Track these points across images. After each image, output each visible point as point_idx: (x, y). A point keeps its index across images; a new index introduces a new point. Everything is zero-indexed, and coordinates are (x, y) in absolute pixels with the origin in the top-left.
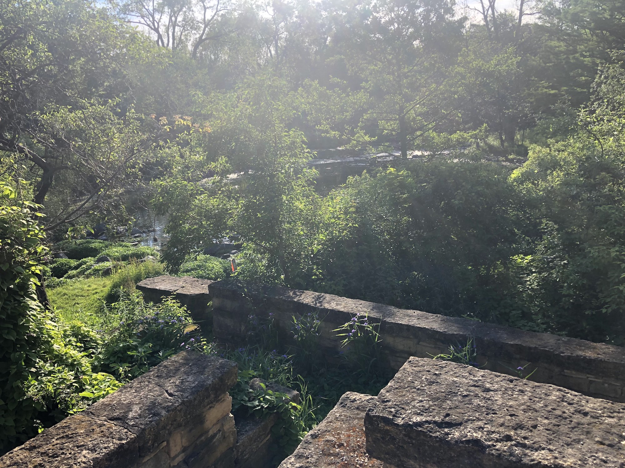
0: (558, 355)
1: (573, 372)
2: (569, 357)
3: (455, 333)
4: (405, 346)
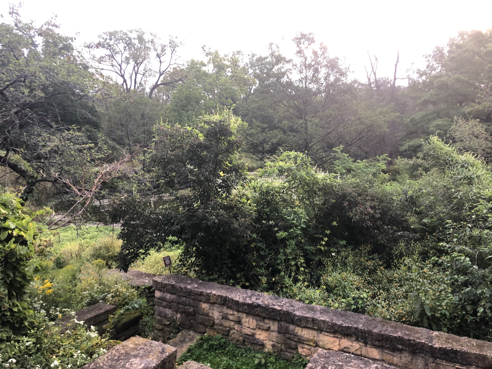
0: (432, 346)
1: (444, 361)
2: (440, 348)
3: (350, 325)
4: (311, 335)
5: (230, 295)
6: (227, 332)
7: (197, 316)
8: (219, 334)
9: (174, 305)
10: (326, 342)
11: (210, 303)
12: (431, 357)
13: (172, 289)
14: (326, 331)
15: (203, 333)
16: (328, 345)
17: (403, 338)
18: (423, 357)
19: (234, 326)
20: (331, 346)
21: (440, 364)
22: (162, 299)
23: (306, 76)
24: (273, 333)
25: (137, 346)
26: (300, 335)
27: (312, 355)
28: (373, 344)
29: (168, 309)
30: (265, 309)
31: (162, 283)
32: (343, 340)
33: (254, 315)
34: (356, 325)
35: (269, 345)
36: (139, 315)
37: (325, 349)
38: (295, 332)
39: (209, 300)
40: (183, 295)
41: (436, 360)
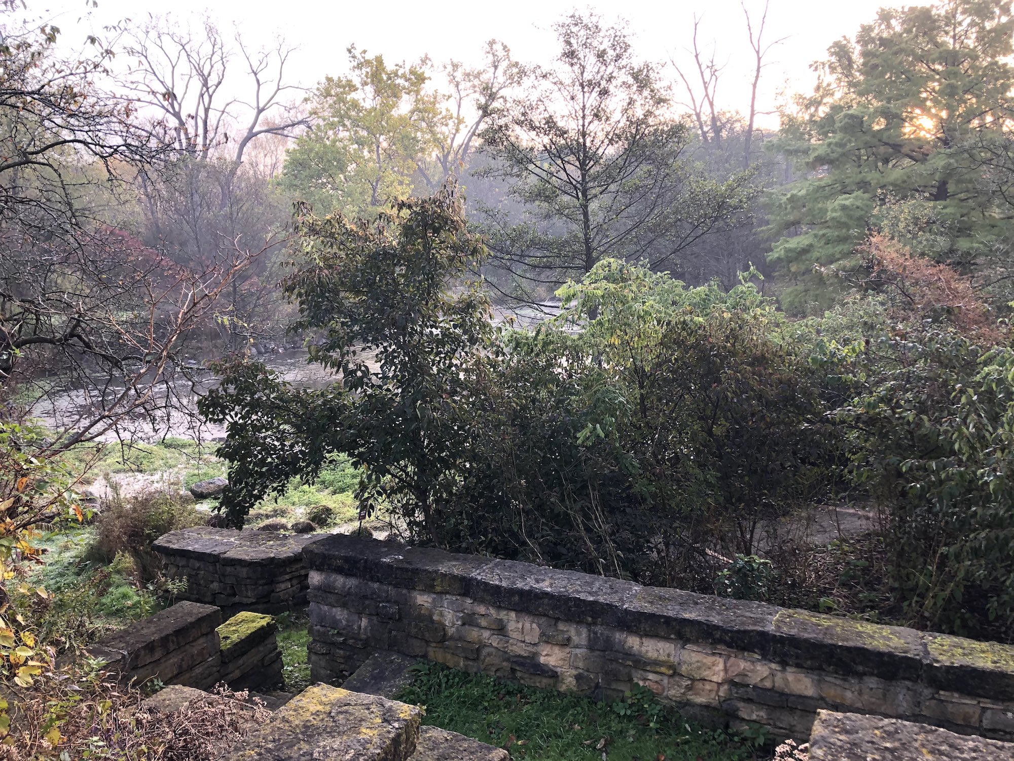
0: (930, 666)
1: (956, 695)
2: (950, 669)
4: (661, 651)
5: (479, 574)
6: (475, 652)
7: (406, 621)
8: (456, 659)
9: (353, 601)
10: (695, 666)
11: (435, 593)
12: (926, 688)
13: (346, 566)
14: (696, 642)
15: (422, 657)
16: (700, 672)
17: (867, 650)
18: (908, 689)
19: (489, 639)
20: (707, 673)
21: (947, 701)
22: (325, 590)
23: (584, 106)
24: (578, 651)
25: (328, 708)
26: (637, 653)
27: (665, 694)
28: (798, 666)
29: (339, 609)
30: (559, 601)
31: (324, 554)
32: (732, 659)
33: (534, 615)
34: (763, 627)
35: (570, 676)
36: (268, 624)
37: (693, 680)
38: (626, 647)
39: (433, 586)
40: (372, 579)
41: (938, 693)
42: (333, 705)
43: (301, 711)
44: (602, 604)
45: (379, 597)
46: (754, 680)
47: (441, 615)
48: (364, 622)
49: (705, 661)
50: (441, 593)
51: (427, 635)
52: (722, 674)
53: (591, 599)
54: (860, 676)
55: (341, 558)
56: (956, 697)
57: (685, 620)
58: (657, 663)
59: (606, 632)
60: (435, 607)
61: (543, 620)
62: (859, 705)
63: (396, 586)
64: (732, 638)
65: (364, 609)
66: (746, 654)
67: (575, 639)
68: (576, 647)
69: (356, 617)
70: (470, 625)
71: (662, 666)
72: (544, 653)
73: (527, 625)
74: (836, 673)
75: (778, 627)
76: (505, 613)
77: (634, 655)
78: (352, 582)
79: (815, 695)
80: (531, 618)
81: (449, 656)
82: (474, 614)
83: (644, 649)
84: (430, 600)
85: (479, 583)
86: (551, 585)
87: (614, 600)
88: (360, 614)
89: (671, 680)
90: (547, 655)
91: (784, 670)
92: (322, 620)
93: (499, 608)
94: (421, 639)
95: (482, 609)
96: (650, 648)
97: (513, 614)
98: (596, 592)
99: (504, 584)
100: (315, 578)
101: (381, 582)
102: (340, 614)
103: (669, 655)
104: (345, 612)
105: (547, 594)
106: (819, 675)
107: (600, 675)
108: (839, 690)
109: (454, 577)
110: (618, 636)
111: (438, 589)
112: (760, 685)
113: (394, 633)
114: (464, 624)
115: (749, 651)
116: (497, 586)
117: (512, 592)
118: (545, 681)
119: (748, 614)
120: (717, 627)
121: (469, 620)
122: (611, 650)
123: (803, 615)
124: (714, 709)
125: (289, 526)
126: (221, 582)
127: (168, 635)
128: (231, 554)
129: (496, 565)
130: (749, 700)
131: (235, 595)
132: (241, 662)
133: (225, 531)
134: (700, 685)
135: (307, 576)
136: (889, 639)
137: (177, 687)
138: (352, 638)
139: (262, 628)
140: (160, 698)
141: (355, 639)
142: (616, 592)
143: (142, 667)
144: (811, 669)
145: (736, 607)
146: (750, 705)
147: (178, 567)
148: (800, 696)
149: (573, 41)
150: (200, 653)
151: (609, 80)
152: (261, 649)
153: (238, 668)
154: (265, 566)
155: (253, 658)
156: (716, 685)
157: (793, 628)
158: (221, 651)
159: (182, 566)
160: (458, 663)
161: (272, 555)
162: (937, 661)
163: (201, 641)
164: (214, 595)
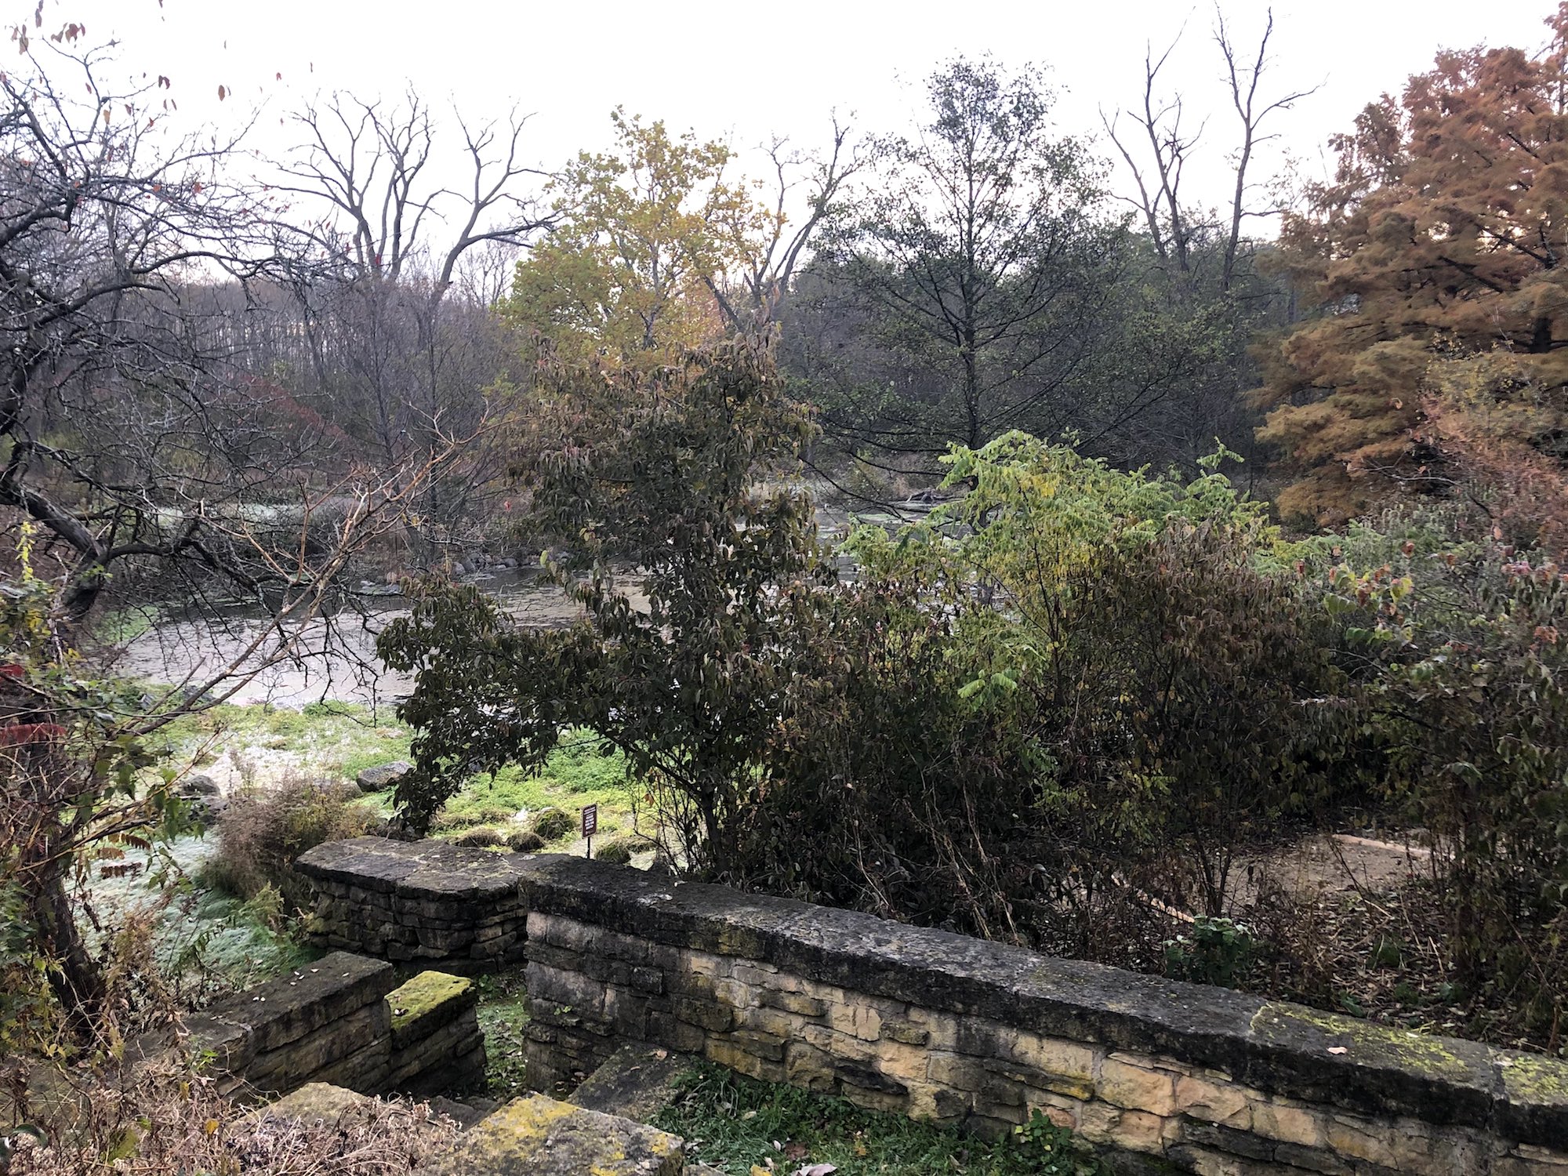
0: (1505, 1103)
1: (1547, 1152)
2: (1536, 1110)
3: (1212, 1032)
4: (1072, 1062)
5: (788, 928)
6: (779, 1051)
7: (674, 998)
8: (750, 1059)
9: (593, 962)
10: (1125, 1087)
11: (719, 955)
12: (1499, 1139)
13: (585, 908)
14: (1128, 1051)
15: (697, 1053)
16: (1132, 1097)
17: (1404, 1075)
18: (1470, 1140)
19: (801, 1030)
20: (1144, 1099)
21: (1531, 1161)
22: (552, 943)
23: (972, 202)
24: (940, 1055)
25: (543, 1132)
26: (1033, 1063)
27: (1076, 1130)
28: (1293, 1096)
29: (572, 974)
30: (912, 975)
31: (552, 888)
32: (1185, 1081)
33: (873, 996)
34: (1232, 1029)
35: (926, 1094)
36: (464, 992)
37: (1123, 1110)
38: (1016, 1051)
39: (717, 945)
40: (623, 930)
41: (1516, 1147)
42: (551, 1129)
43: (502, 1137)
44: (979, 984)
45: (633, 957)
46: (1220, 1114)
47: (729, 990)
48: (610, 996)
49: (1140, 1080)
50: (729, 955)
51: (705, 1020)
52: (1169, 1103)
53: (962, 974)
54: (1393, 1117)
55: (577, 894)
56: (1545, 1155)
57: (1110, 1013)
58: (1064, 1080)
59: (985, 1028)
60: (718, 977)
61: (886, 1005)
62: (1390, 1162)
63: (659, 942)
64: (1184, 1045)
65: (611, 975)
66: (1207, 1072)
67: (936, 1037)
68: (937, 1049)
69: (597, 988)
70: (772, 1007)
71: (1073, 1085)
72: (887, 1056)
73: (861, 1012)
74: (1354, 1110)
75: (1260, 1033)
76: (828, 990)
77: (1029, 1066)
78: (592, 933)
79: (1319, 1144)
80: (868, 1001)
81: (739, 1055)
82: (780, 990)
83: (1044, 1057)
84: (711, 965)
85: (786, 941)
86: (900, 949)
87: (999, 976)
88: (603, 983)
89: (1087, 1107)
90: (891, 1060)
91: (1269, 1101)
92: (545, 990)
93: (818, 982)
94: (699, 1026)
95: (791, 984)
96: (1053, 1056)
97: (839, 995)
98: (971, 963)
99: (826, 946)
100: (537, 924)
101: (637, 935)
102: (573, 982)
103: (1084, 1069)
104: (581, 979)
105: (893, 963)
106: (1326, 1112)
107: (974, 1095)
108: (1358, 1139)
109: (750, 931)
110: (1004, 1034)
111: (725, 949)
112: (1229, 1124)
113: (655, 1014)
114: (762, 1006)
115: (1212, 1068)
116: (816, 949)
117: (837, 959)
118: (887, 1100)
119: (1211, 1008)
120: (1160, 1027)
121: (771, 1000)
122: (993, 1057)
123: (1302, 1013)
124: (1156, 1158)
125: (505, 839)
126: (396, 923)
127: (312, 1003)
128: (413, 880)
129: (816, 915)
130: (1212, 1148)
131: (416, 944)
132: (421, 1049)
133: (406, 846)
134: (1133, 1119)
135: (525, 918)
136: (1441, 1059)
137: (321, 1086)
138: (591, 1020)
139: (456, 998)
140: (294, 1102)
141: (595, 1021)
142: (1002, 965)
143: (272, 1051)
144: (1313, 1102)
145: (1192, 996)
146: (1215, 1156)
147: (333, 898)
148: (1295, 1144)
149: (957, 104)
150: (361, 1033)
151: (1012, 164)
152: (453, 1030)
153: (418, 1057)
154: (465, 900)
155: (439, 1043)
156: (1159, 1120)
157: (1284, 1033)
158: (392, 1031)
159: (340, 897)
160: (754, 1066)
161: (475, 885)
162: (1517, 1097)
163: (362, 1014)
164: (386, 943)
